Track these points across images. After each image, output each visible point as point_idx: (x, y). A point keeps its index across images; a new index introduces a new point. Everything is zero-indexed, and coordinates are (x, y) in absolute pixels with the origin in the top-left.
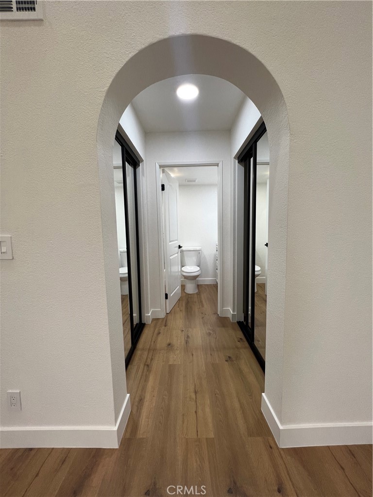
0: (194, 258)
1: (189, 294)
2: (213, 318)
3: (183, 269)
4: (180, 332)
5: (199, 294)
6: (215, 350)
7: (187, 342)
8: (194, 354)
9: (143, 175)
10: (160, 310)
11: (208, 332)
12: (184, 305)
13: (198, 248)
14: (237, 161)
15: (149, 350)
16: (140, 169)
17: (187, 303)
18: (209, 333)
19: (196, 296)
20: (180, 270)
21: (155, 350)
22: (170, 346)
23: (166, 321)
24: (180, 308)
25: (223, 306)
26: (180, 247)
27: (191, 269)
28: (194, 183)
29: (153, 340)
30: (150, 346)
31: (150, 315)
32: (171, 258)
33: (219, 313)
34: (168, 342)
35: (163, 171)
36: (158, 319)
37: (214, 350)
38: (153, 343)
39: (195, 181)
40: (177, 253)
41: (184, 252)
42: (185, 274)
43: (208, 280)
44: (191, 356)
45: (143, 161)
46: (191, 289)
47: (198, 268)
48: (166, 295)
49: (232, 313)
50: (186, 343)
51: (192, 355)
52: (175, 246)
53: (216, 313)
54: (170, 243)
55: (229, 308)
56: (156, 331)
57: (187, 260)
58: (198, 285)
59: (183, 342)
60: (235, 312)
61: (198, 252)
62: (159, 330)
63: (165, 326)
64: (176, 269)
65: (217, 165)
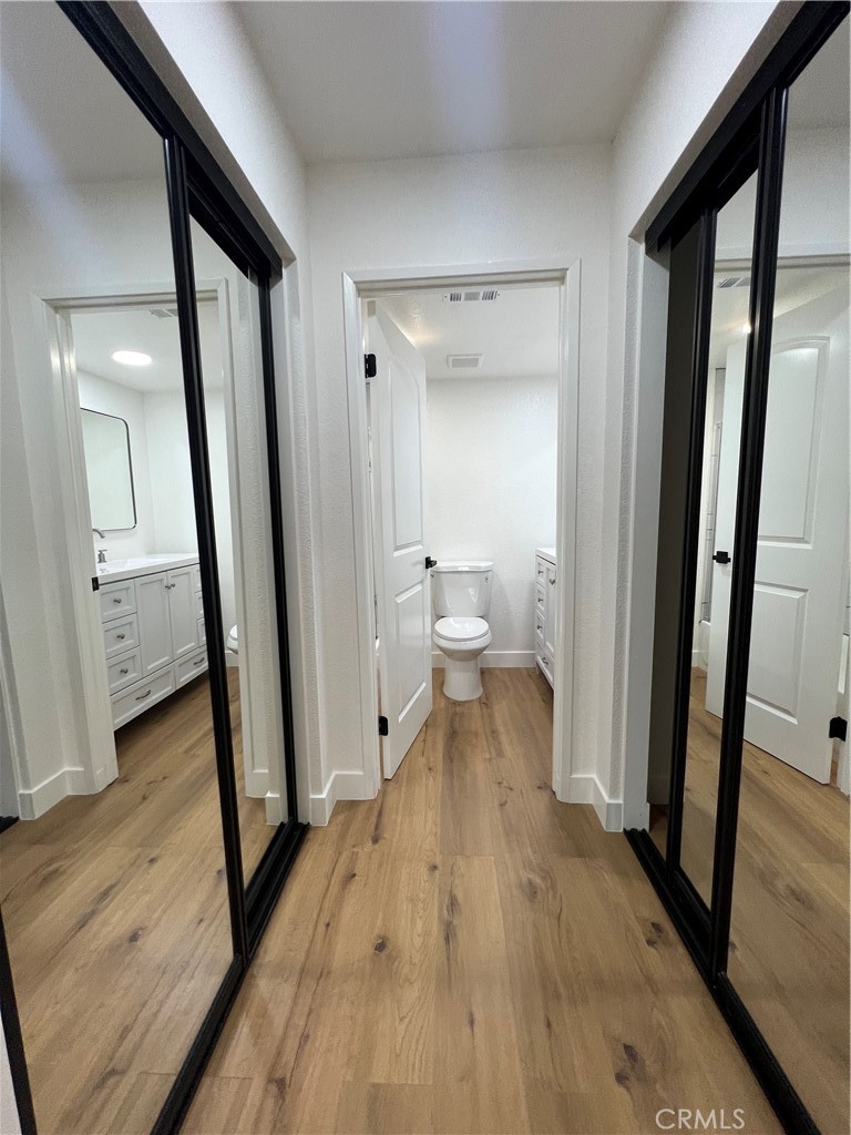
0: (471, 591)
1: (456, 703)
2: (538, 806)
3: (441, 626)
4: (424, 870)
5: (485, 702)
6: (562, 991)
7: (449, 935)
8: (478, 1016)
9: (295, 311)
10: (361, 773)
11: (525, 880)
12: (440, 747)
13: (484, 565)
14: (642, 247)
15: (303, 972)
16: (282, 291)
17: (453, 735)
18: (530, 882)
19: (476, 709)
20: (428, 631)
21: (324, 974)
22: (383, 955)
23: (380, 814)
24: (428, 759)
25: (571, 766)
26: (429, 563)
27: (464, 628)
28: (470, 371)
29: (325, 918)
30: (308, 952)
31: (323, 796)
32: (399, 600)
33: (556, 787)
34: (377, 931)
35: (372, 309)
36: (353, 804)
37: (558, 996)
38: (321, 928)
39: (474, 362)
40: (422, 582)
41: (443, 576)
42: (444, 644)
43: (511, 655)
44: (466, 1030)
45: (292, 259)
46: (462, 685)
47: (483, 626)
48: (383, 723)
49: (607, 799)
50: (447, 940)
51: (472, 1022)
52: (417, 559)
53: (545, 786)
54: (397, 554)
55: (594, 776)
56: (341, 870)
57: (450, 599)
58: (483, 672)
59: (436, 930)
60: (617, 797)
61: (483, 576)
62: (354, 858)
63: (375, 840)
64: (416, 627)
65: (559, 277)
